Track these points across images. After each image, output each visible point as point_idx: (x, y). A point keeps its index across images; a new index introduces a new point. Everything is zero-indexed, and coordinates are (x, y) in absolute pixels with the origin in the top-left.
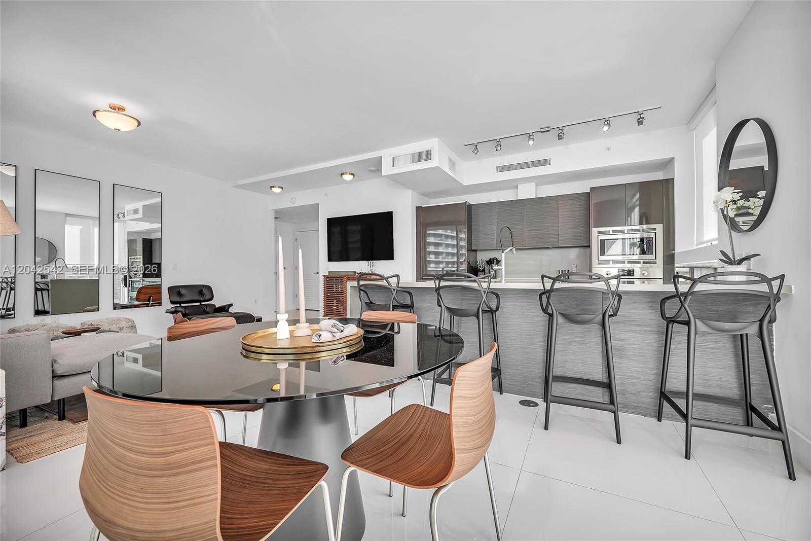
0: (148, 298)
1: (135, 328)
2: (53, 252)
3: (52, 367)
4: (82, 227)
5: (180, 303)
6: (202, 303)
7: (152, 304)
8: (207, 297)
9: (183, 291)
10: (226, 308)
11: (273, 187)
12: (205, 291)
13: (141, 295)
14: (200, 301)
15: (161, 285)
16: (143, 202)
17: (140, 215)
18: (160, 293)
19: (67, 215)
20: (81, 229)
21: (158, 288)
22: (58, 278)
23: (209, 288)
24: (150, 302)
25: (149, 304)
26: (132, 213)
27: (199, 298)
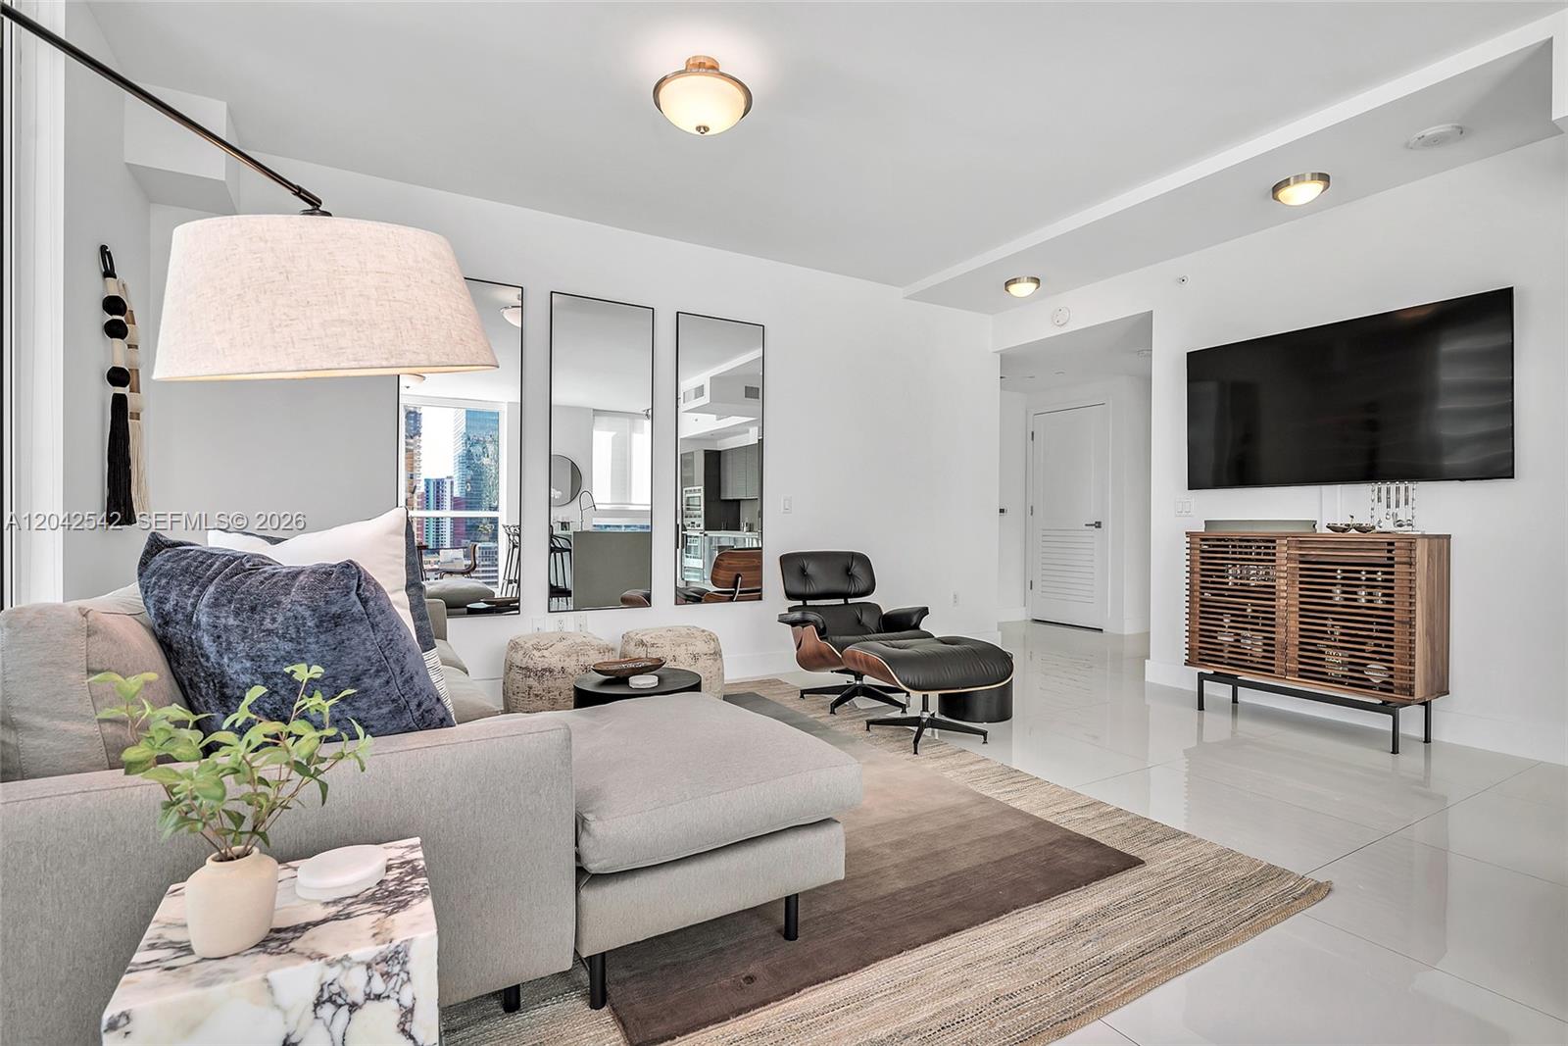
0: (733, 579)
1: (721, 656)
2: (577, 480)
3: (577, 844)
4: (614, 433)
5: (804, 597)
6: (850, 601)
7: (740, 592)
8: (862, 585)
9: (811, 568)
10: (915, 619)
11: (1014, 281)
12: (856, 569)
13: (722, 572)
14: (845, 596)
15: (761, 549)
16: (709, 372)
17: (705, 400)
18: (759, 568)
19: (597, 412)
20: (613, 438)
21: (755, 556)
22: (584, 529)
23: (864, 561)
24: (736, 589)
25: (734, 593)
26: (693, 396)
27: (842, 587)
